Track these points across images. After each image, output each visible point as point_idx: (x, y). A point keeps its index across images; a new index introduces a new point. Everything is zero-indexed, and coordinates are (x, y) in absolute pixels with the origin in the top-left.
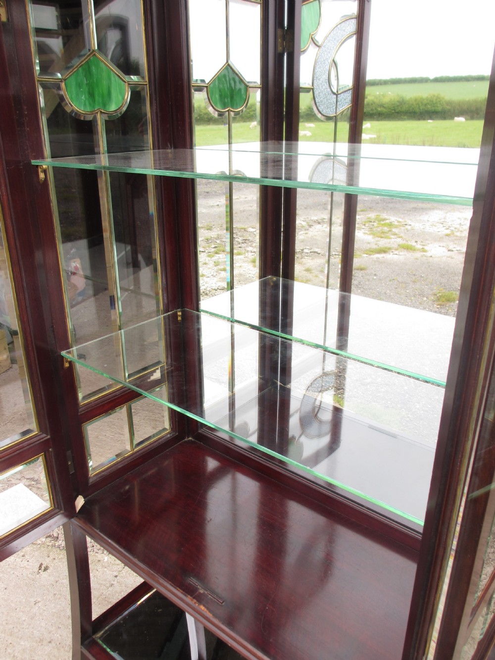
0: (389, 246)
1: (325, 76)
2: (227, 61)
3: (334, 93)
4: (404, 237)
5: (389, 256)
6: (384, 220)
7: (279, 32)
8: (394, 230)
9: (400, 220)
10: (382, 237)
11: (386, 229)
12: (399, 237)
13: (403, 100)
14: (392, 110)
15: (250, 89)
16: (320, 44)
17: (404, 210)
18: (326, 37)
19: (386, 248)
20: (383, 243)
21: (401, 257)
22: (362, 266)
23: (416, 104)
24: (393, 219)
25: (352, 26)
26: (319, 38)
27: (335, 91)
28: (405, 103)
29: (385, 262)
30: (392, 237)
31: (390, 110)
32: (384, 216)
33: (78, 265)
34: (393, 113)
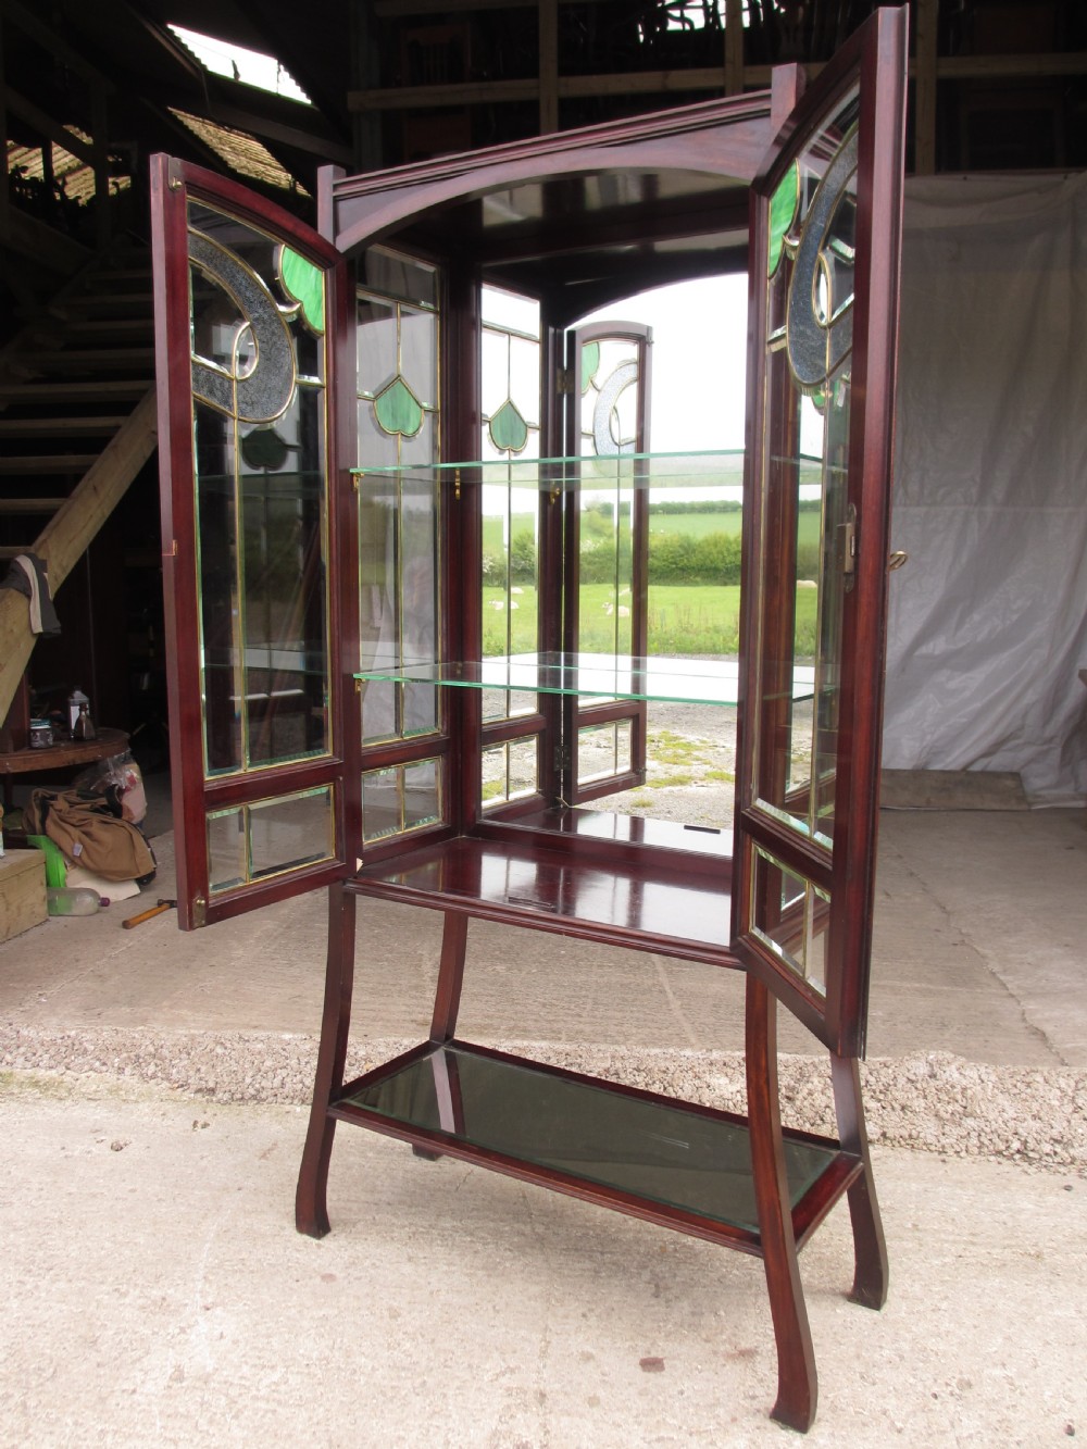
0: (688, 774)
1: (606, 425)
2: (509, 398)
3: (616, 444)
4: (714, 763)
5: (690, 789)
6: (676, 738)
7: (559, 372)
8: (696, 753)
9: (705, 739)
10: (675, 763)
11: (681, 752)
12: (706, 764)
13: (689, 545)
14: (672, 563)
15: (529, 430)
16: (599, 387)
17: (711, 725)
18: (606, 381)
19: (684, 777)
20: (677, 771)
21: (712, 790)
22: (646, 801)
23: (718, 553)
24: (692, 737)
25: (632, 372)
26: (599, 382)
27: (617, 441)
28: (694, 551)
29: (683, 796)
30: (694, 762)
31: (666, 563)
32: (677, 732)
33: (135, 775)
34: (673, 569)
